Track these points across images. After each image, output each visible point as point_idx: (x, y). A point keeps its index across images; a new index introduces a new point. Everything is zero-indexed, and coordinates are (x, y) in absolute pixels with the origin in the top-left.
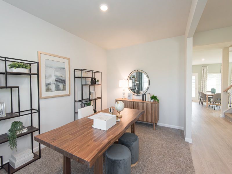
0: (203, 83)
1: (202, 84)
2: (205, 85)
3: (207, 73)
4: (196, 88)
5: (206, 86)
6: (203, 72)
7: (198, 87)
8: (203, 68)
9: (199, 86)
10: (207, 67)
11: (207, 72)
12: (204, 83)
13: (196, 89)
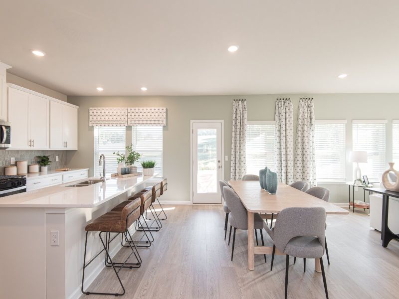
0: (235, 149)
1: (233, 153)
2: (240, 155)
3: (246, 121)
4: (220, 164)
5: (242, 157)
6: (234, 116)
7: (223, 162)
8: (235, 104)
9: (227, 159)
10: (245, 103)
11: (246, 116)
12: (238, 148)
13: (219, 167)
